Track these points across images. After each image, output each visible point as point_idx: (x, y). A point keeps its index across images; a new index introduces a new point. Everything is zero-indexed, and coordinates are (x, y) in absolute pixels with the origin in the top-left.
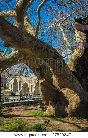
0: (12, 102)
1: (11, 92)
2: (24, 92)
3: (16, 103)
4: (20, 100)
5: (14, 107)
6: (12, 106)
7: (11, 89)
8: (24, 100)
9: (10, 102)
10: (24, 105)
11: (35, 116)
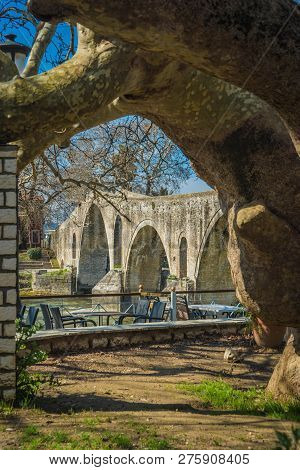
0: (79, 329)
1: (73, 279)
2: (142, 278)
3: (102, 334)
4: (120, 322)
5: (92, 358)
6: (82, 351)
7: (68, 259)
8: (145, 318)
9: (69, 330)
10: (144, 345)
11: (205, 409)
